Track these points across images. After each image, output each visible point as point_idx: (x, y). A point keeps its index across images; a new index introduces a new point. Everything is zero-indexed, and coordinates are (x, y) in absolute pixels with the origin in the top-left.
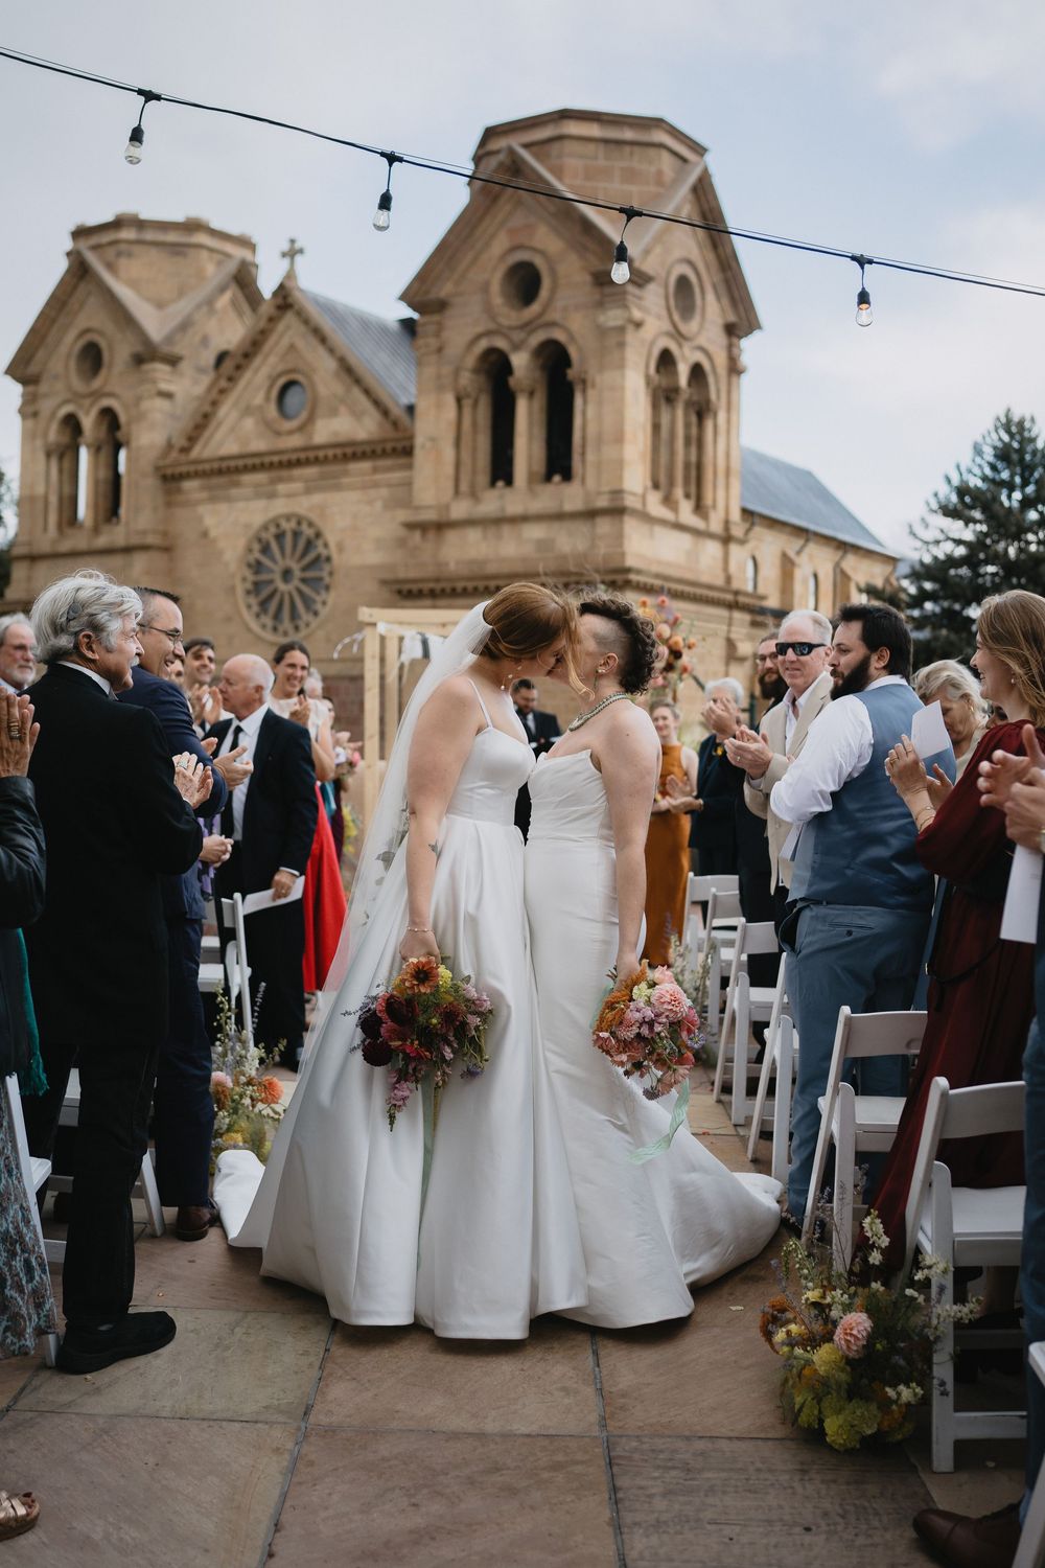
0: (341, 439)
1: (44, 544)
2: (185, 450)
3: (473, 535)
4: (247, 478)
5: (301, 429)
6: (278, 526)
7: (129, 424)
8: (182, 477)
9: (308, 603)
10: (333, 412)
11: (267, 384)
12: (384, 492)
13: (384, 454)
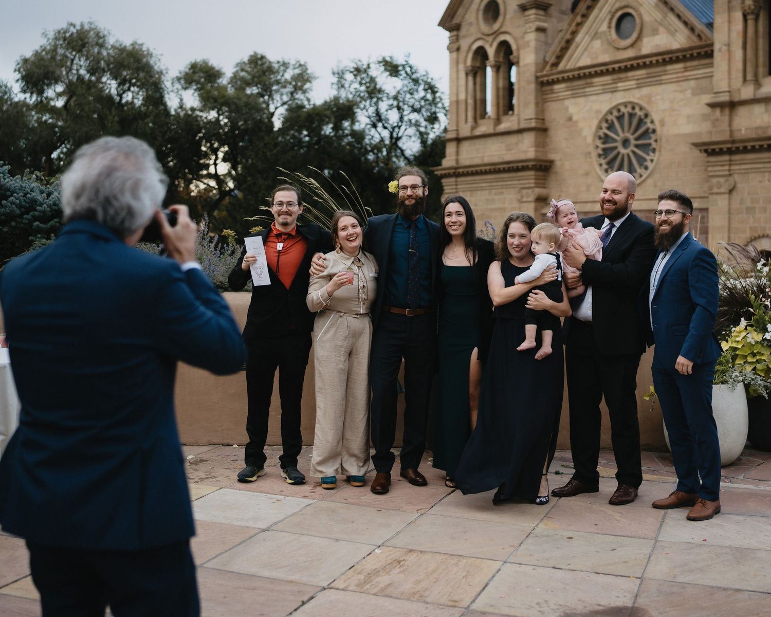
0: (662, 49)
1: (465, 131)
2: (555, 65)
3: (758, 109)
4: (596, 80)
5: (632, 45)
6: (619, 111)
7: (518, 50)
8: (554, 82)
9: (641, 161)
10: (655, 32)
11: (609, 16)
12: (692, 83)
13: (692, 58)
